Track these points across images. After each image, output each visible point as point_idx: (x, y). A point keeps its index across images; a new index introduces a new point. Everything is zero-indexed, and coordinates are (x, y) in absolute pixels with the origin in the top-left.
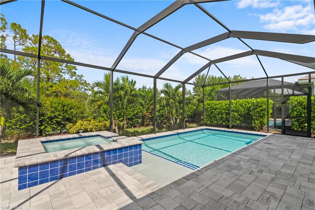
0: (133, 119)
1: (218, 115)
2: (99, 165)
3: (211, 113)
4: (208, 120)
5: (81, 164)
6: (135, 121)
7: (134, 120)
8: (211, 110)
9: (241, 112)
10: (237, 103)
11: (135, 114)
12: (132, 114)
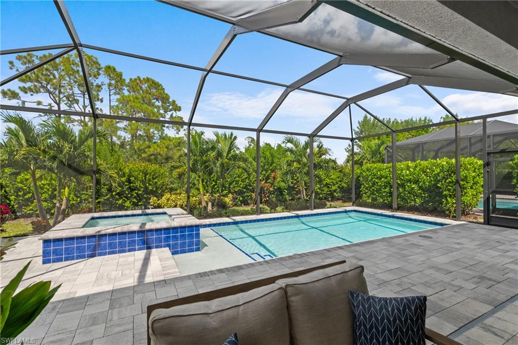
0: (244, 192)
1: (385, 188)
2: (137, 247)
3: (374, 184)
4: (368, 197)
5: (113, 244)
6: (248, 196)
7: (246, 194)
8: (372, 179)
9: (424, 183)
10: (416, 167)
11: (246, 186)
12: (241, 186)
